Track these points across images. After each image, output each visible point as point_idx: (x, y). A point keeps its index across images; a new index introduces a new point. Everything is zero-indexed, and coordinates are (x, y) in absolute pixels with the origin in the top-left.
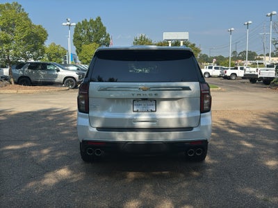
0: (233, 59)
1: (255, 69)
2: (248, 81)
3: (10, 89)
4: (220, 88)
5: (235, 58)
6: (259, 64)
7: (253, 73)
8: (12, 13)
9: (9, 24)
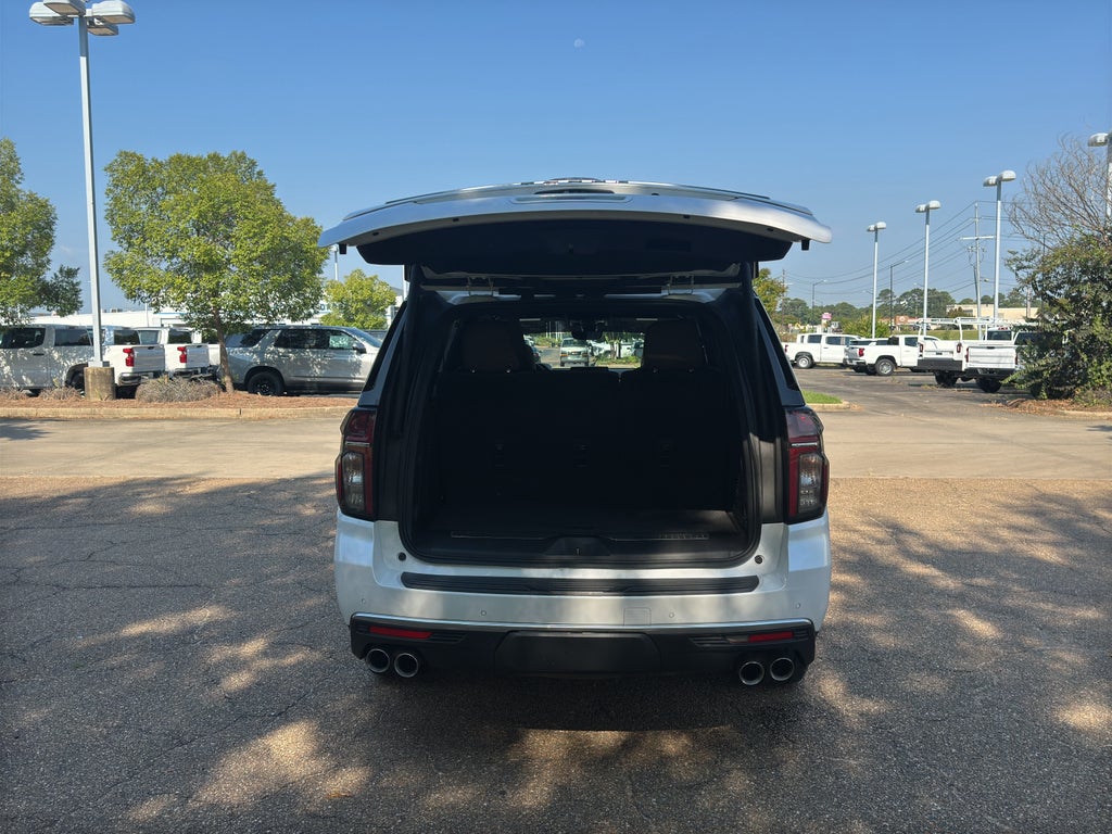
0: (882, 312)
1: (951, 345)
2: (932, 378)
3: (222, 405)
4: (844, 404)
5: (888, 311)
6: (964, 327)
7: (945, 356)
8: (226, 185)
9: (216, 215)
